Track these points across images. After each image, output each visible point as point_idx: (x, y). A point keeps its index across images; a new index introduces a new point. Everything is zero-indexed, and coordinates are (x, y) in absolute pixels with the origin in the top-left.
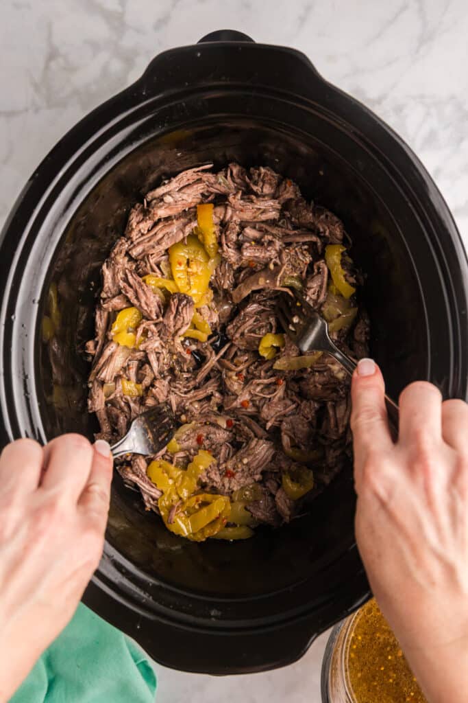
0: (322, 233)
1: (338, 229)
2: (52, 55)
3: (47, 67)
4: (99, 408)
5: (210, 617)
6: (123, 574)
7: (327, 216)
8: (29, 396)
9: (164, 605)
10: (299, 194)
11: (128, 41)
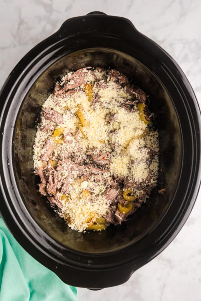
0: (137, 98)
1: (144, 97)
2: (21, 23)
3: (19, 28)
4: (40, 173)
5: (88, 263)
6: (50, 244)
7: (139, 91)
8: (10, 168)
9: (68, 258)
10: (128, 81)
11: (54, 17)
